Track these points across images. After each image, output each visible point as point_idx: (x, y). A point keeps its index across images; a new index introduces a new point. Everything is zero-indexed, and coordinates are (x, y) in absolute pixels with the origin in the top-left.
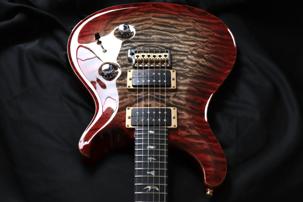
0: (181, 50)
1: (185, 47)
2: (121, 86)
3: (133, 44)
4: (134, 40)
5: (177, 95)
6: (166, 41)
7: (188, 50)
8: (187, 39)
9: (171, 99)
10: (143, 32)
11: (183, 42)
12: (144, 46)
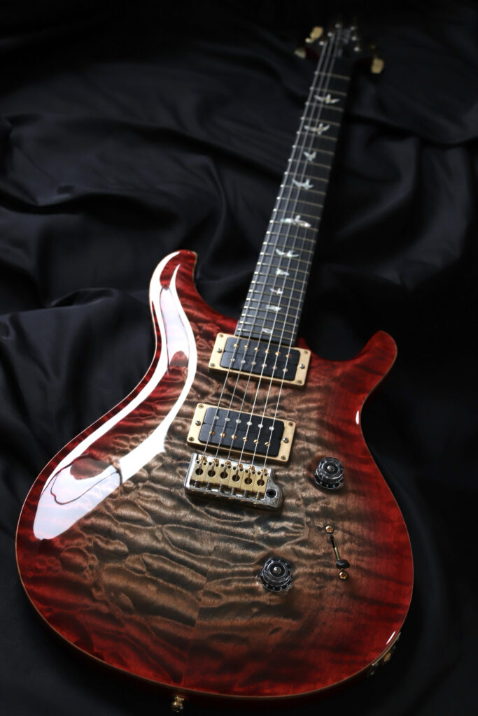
0: (157, 495)
1: (147, 502)
2: (306, 437)
3: (262, 532)
4: (257, 542)
5: (199, 396)
6: (185, 527)
7: (141, 492)
8: (133, 525)
9: (212, 391)
10: (232, 564)
11: (145, 517)
12: (238, 521)
